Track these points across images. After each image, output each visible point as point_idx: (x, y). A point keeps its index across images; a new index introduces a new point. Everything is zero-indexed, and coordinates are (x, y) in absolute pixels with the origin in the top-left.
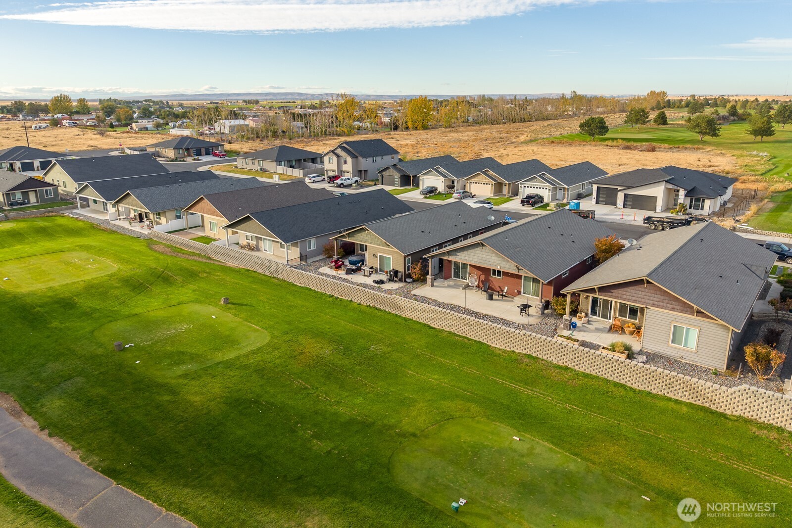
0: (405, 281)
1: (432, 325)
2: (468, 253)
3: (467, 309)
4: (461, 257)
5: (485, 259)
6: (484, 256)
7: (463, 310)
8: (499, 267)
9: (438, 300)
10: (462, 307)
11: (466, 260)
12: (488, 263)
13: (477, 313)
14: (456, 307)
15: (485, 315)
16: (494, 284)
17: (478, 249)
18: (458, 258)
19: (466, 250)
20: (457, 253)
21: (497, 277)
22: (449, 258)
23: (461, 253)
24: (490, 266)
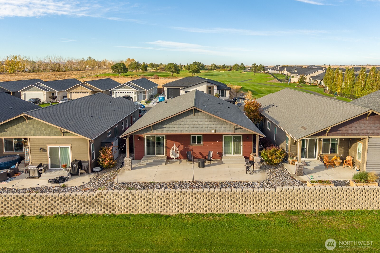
0: (92, 171)
1: (164, 213)
2: (178, 123)
3: (197, 182)
4: (169, 129)
5: (197, 126)
6: (196, 123)
7: (194, 185)
8: (213, 131)
9: (155, 182)
10: (189, 181)
11: (175, 131)
12: (201, 129)
13: (210, 182)
14: (183, 184)
15: (221, 183)
16: (193, 151)
17: (189, 117)
18: (164, 131)
19: (174, 120)
20: (163, 126)
21: (197, 144)
22: (153, 133)
23: (169, 124)
24: (204, 132)
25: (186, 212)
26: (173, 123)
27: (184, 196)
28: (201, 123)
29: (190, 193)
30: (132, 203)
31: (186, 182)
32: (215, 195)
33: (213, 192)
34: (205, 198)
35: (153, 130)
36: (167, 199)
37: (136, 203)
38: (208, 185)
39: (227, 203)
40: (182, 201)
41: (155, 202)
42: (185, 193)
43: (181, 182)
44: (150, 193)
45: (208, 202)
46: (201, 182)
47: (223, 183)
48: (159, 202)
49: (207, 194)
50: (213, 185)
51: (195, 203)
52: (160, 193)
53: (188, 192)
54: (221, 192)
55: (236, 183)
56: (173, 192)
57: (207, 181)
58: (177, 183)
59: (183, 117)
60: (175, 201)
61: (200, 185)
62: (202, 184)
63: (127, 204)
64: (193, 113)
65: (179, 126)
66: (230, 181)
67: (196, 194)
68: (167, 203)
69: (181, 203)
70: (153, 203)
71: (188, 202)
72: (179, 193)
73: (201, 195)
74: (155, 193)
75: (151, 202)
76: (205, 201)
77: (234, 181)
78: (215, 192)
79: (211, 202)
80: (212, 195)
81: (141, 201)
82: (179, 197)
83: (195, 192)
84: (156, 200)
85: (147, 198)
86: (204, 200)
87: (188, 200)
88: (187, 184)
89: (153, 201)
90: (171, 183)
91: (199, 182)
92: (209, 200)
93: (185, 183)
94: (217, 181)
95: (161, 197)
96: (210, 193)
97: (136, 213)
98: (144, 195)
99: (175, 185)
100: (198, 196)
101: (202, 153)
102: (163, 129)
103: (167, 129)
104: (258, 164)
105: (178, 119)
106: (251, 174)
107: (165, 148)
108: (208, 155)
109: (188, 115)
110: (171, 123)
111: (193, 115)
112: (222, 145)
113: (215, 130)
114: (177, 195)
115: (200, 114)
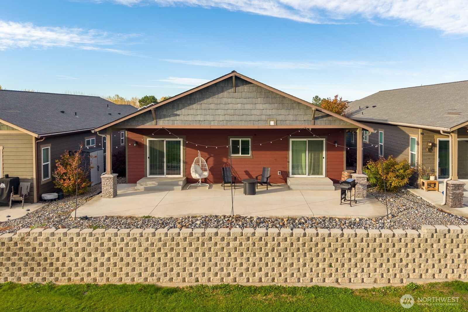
0: (41, 200)
2: (203, 106)
3: (240, 218)
4: (186, 118)
5: (241, 112)
6: (239, 105)
7: (235, 222)
8: (272, 123)
9: (153, 216)
10: (225, 216)
11: (198, 122)
12: (249, 118)
13: (268, 218)
14: (211, 220)
15: (290, 219)
16: (234, 169)
17: (225, 94)
18: (178, 122)
19: (196, 101)
20: (176, 111)
21: (241, 154)
22: (156, 125)
23: (186, 108)
24: (253, 124)
25: (216, 281)
26: (194, 106)
27: (211, 244)
28: (248, 106)
29: (224, 238)
30: (93, 259)
31: (216, 216)
32: (281, 243)
33: (275, 235)
34: (259, 250)
35: (156, 119)
36: (172, 249)
37: (104, 260)
38: (263, 223)
39: (309, 261)
40: (206, 255)
41: (145, 257)
42: (213, 238)
43: (207, 217)
44: (135, 236)
45: (265, 259)
46: (249, 217)
47: (296, 219)
48: (153, 258)
49: (263, 240)
50: (274, 222)
51: (236, 261)
52: (157, 237)
53: (219, 235)
54: (294, 235)
55: (324, 221)
56: (186, 235)
57: (261, 217)
58: (199, 218)
59: (214, 95)
60: (191, 255)
61: (246, 224)
62: (251, 221)
63: (84, 260)
64: (232, 87)
65: (205, 112)
66: (310, 217)
67: (238, 240)
68: (172, 259)
69: (203, 259)
70: (141, 259)
71: (219, 258)
72: (198, 238)
73: (248, 242)
74: (145, 236)
75: (137, 256)
76: (257, 255)
77: (319, 217)
78: (280, 236)
79: (271, 260)
80: (274, 242)
81: (115, 255)
82: (200, 246)
83: (236, 236)
84: (148, 253)
85: (128, 248)
86: (256, 253)
87: (218, 253)
88: (219, 221)
89: (140, 254)
90: (186, 219)
91: (244, 218)
92: (267, 255)
93: (216, 219)
94: (282, 217)
95: (160, 244)
96: (269, 238)
97: (101, 282)
98: (122, 240)
99: (193, 223)
100: (241, 244)
101: (249, 172)
102: (176, 117)
103: (184, 118)
104: (362, 187)
105: (203, 99)
106: (351, 205)
107: (183, 162)
108: (261, 175)
109: (223, 91)
110: (190, 106)
111: (233, 90)
112: (287, 158)
113: (275, 120)
114: (195, 240)
115: (246, 88)
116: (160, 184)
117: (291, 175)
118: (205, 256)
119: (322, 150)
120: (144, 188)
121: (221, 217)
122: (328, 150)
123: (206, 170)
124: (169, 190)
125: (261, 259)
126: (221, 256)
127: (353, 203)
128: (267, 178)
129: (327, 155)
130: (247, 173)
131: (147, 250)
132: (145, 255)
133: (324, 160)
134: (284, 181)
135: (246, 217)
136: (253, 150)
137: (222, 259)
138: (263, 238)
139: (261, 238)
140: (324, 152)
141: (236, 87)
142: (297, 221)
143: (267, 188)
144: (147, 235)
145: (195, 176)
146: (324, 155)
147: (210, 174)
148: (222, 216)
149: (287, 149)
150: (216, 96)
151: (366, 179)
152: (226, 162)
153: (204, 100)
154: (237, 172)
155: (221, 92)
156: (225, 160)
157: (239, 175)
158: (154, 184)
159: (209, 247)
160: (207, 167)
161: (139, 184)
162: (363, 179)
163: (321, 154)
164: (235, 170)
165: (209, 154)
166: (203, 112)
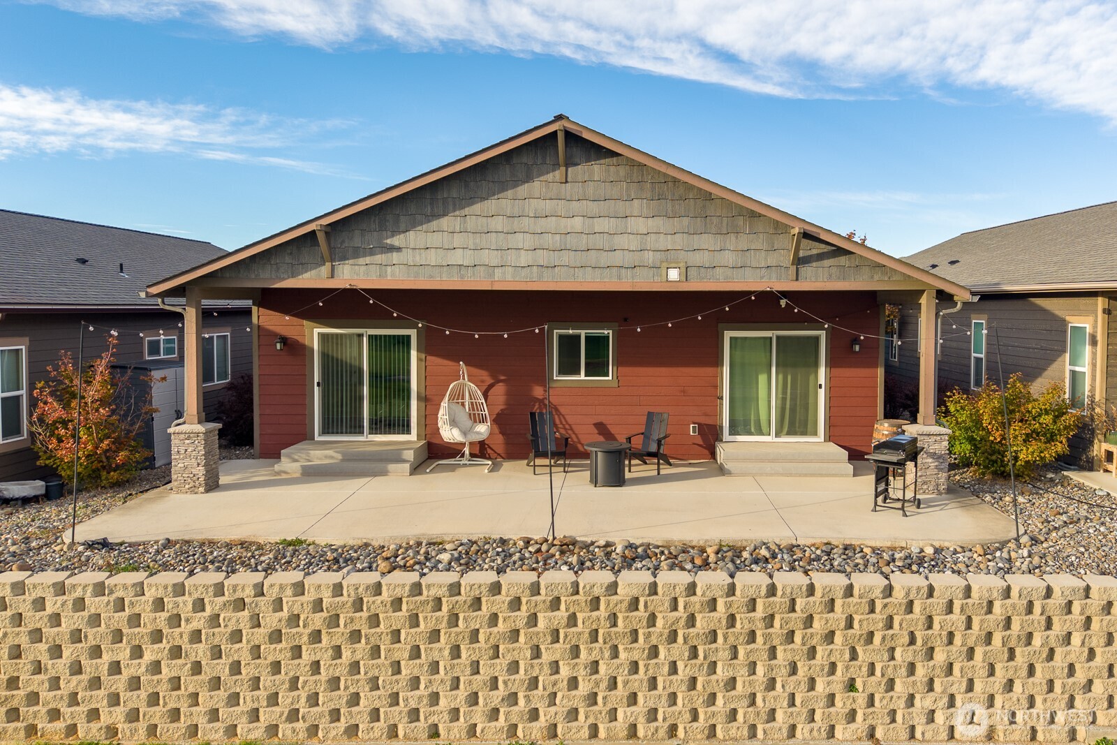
2: (471, 223)
3: (574, 544)
4: (420, 258)
5: (583, 242)
6: (578, 220)
8: (674, 275)
9: (310, 540)
10: (528, 542)
11: (455, 269)
12: (605, 259)
13: (658, 547)
14: (486, 552)
15: (725, 549)
16: (564, 418)
17: (536, 186)
18: (396, 268)
19: (451, 208)
20: (390, 237)
21: (585, 376)
22: (332, 277)
23: (420, 228)
24: (619, 277)
26: (445, 222)
27: (478, 619)
28: (602, 225)
29: (518, 600)
30: (106, 667)
31: (503, 542)
32: (699, 617)
33: (680, 590)
34: (628, 639)
35: (332, 260)
36: (355, 636)
37: (139, 668)
38: (642, 558)
39: (784, 671)
40: (464, 654)
41: (271, 659)
42: (484, 600)
43: (475, 542)
44: (239, 594)
45: (647, 666)
46: (602, 543)
47: (744, 548)
48: (297, 662)
49: (641, 606)
50: (676, 557)
51: (557, 672)
52: (310, 597)
53: (504, 592)
54: (738, 592)
55: (828, 554)
56: (398, 592)
57: (638, 542)
58: (448, 547)
59: (503, 189)
60: (416, 653)
61: (591, 561)
62: (608, 555)
63: (77, 669)
64: (556, 166)
65: (477, 241)
66: (784, 544)
67: (563, 607)
68: (355, 667)
69: (453, 667)
70: (257, 667)
71: (502, 663)
72: (439, 600)
73: (595, 614)
74: (272, 594)
75: (245, 657)
76: (623, 655)
77: (814, 545)
78: (694, 594)
79: (666, 669)
80: (675, 614)
81: (176, 652)
82: (443, 626)
83: (556, 594)
84: (279, 646)
85: (216, 630)
86: (621, 648)
87: (501, 648)
88: (511, 555)
89: (256, 652)
90: (409, 547)
91: (587, 546)
92: (654, 652)
93: (500, 550)
94: (701, 543)
95: (318, 620)
96: (660, 603)
97: (132, 737)
98: (199, 605)
99: (427, 559)
100: (572, 620)
101: (608, 426)
102: (390, 254)
103: (414, 256)
104: (936, 464)
105: (471, 201)
106: (904, 511)
107: (419, 398)
108: (642, 434)
109: (528, 179)
110: (431, 224)
111: (558, 174)
112: (716, 386)
113: (681, 265)
114: (429, 608)
115: (597, 169)
116: (348, 458)
117: (726, 435)
118: (459, 657)
119: (816, 365)
120: (300, 468)
121: (515, 544)
122: (832, 363)
123: (483, 421)
124: (375, 474)
125: (634, 668)
126: (509, 658)
127: (910, 508)
128: (659, 442)
129: (830, 379)
130: (601, 428)
131: (276, 636)
132: (272, 652)
133: (822, 393)
134: (707, 452)
135: (593, 543)
136: (619, 363)
137: (514, 667)
138: (642, 600)
139: (637, 599)
140: (822, 371)
141: (567, 165)
142: (745, 554)
143: (659, 470)
144: (276, 589)
145: (449, 434)
146: (822, 380)
147: (497, 430)
148: (521, 539)
149: (718, 362)
150: (510, 193)
151: (947, 438)
152: (541, 397)
153: (473, 204)
154: (573, 426)
155: (524, 182)
156: (538, 392)
157: (580, 436)
158: (332, 457)
159: (472, 628)
160: (487, 412)
161: (288, 456)
162: (938, 438)
163: (812, 378)
164: (566, 421)
165: (493, 376)
166: (471, 241)
